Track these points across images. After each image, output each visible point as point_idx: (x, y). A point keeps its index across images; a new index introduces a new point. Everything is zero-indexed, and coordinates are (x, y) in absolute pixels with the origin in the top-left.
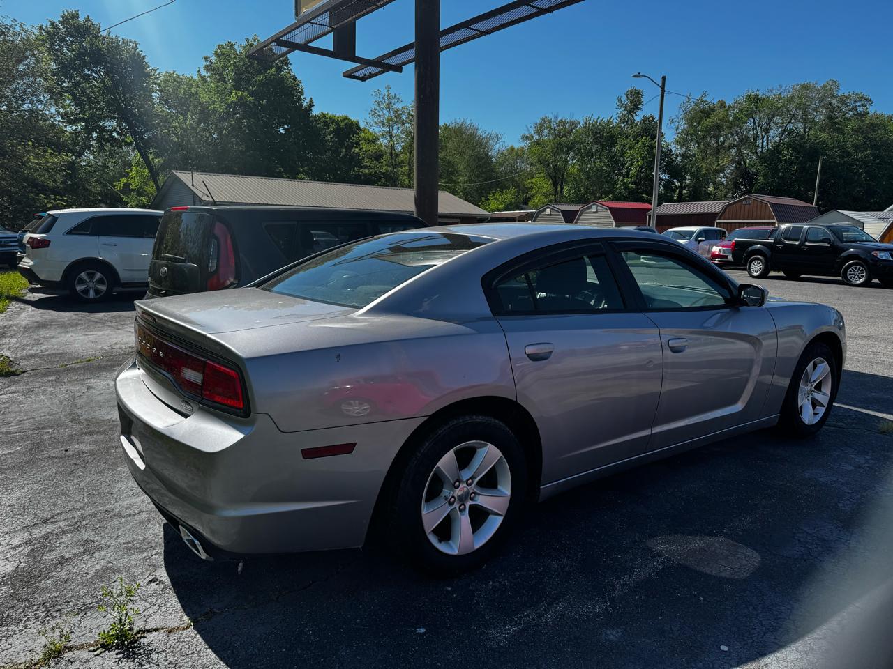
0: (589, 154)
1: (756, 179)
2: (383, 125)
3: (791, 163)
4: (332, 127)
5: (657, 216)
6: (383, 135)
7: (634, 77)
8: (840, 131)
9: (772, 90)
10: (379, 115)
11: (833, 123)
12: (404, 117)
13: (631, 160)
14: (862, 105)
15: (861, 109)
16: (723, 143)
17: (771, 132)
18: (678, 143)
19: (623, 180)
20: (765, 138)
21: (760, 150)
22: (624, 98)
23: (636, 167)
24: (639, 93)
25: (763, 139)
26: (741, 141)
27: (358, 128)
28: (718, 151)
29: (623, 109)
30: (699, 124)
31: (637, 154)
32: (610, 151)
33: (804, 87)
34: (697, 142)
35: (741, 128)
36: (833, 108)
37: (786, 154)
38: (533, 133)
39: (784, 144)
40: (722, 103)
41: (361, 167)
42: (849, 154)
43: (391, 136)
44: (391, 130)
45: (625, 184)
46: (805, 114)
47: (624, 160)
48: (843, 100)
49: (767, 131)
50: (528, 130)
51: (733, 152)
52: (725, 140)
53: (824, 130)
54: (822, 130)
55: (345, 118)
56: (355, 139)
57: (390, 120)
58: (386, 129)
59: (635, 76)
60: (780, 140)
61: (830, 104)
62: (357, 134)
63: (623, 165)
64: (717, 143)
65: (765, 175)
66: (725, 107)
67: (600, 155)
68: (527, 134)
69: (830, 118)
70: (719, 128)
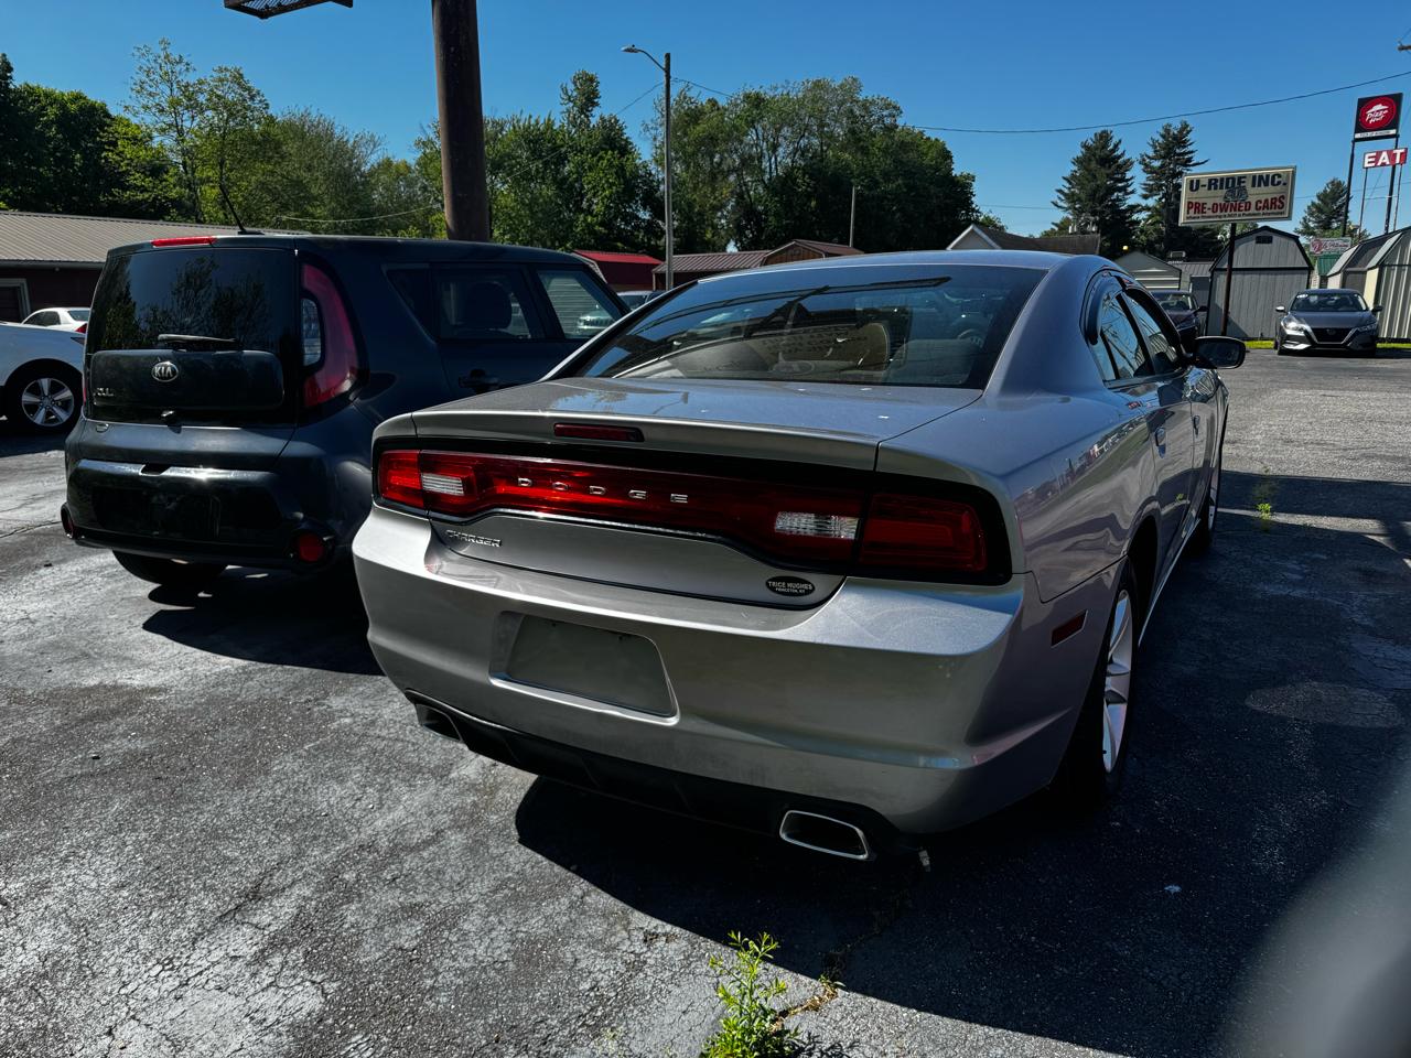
0: (528, 177)
1: (766, 221)
2: (162, 111)
3: (809, 196)
4: (52, 112)
5: (675, 274)
6: (163, 130)
7: (626, 50)
8: (865, 151)
9: (776, 88)
10: (150, 94)
11: (857, 140)
12: (202, 99)
13: (594, 188)
14: (890, 115)
15: (888, 121)
16: (719, 164)
17: (781, 150)
18: (658, 162)
19: (585, 220)
20: (773, 159)
21: (767, 176)
22: (571, 87)
23: (603, 199)
24: (591, 80)
25: (770, 159)
26: (744, 162)
27: (108, 115)
28: (713, 177)
29: (571, 104)
30: (685, 134)
31: (601, 179)
32: (558, 172)
33: (817, 85)
34: (685, 162)
35: (741, 142)
36: (856, 117)
37: (803, 184)
38: (432, 136)
39: (799, 169)
40: (713, 103)
41: (125, 189)
42: (877, 183)
43: (180, 132)
44: (179, 121)
45: (588, 225)
46: (822, 125)
47: (582, 188)
48: (865, 106)
49: (775, 147)
50: (424, 131)
51: (732, 178)
52: (722, 159)
53: (846, 149)
54: (843, 148)
55: (78, 97)
56: (104, 137)
57: (175, 104)
58: (169, 119)
59: (628, 50)
60: (793, 162)
61: (852, 111)
62: (109, 126)
63: (583, 196)
64: (712, 163)
65: (776, 214)
66: (718, 109)
67: (543, 178)
68: (424, 139)
69: (852, 132)
70: (713, 140)
